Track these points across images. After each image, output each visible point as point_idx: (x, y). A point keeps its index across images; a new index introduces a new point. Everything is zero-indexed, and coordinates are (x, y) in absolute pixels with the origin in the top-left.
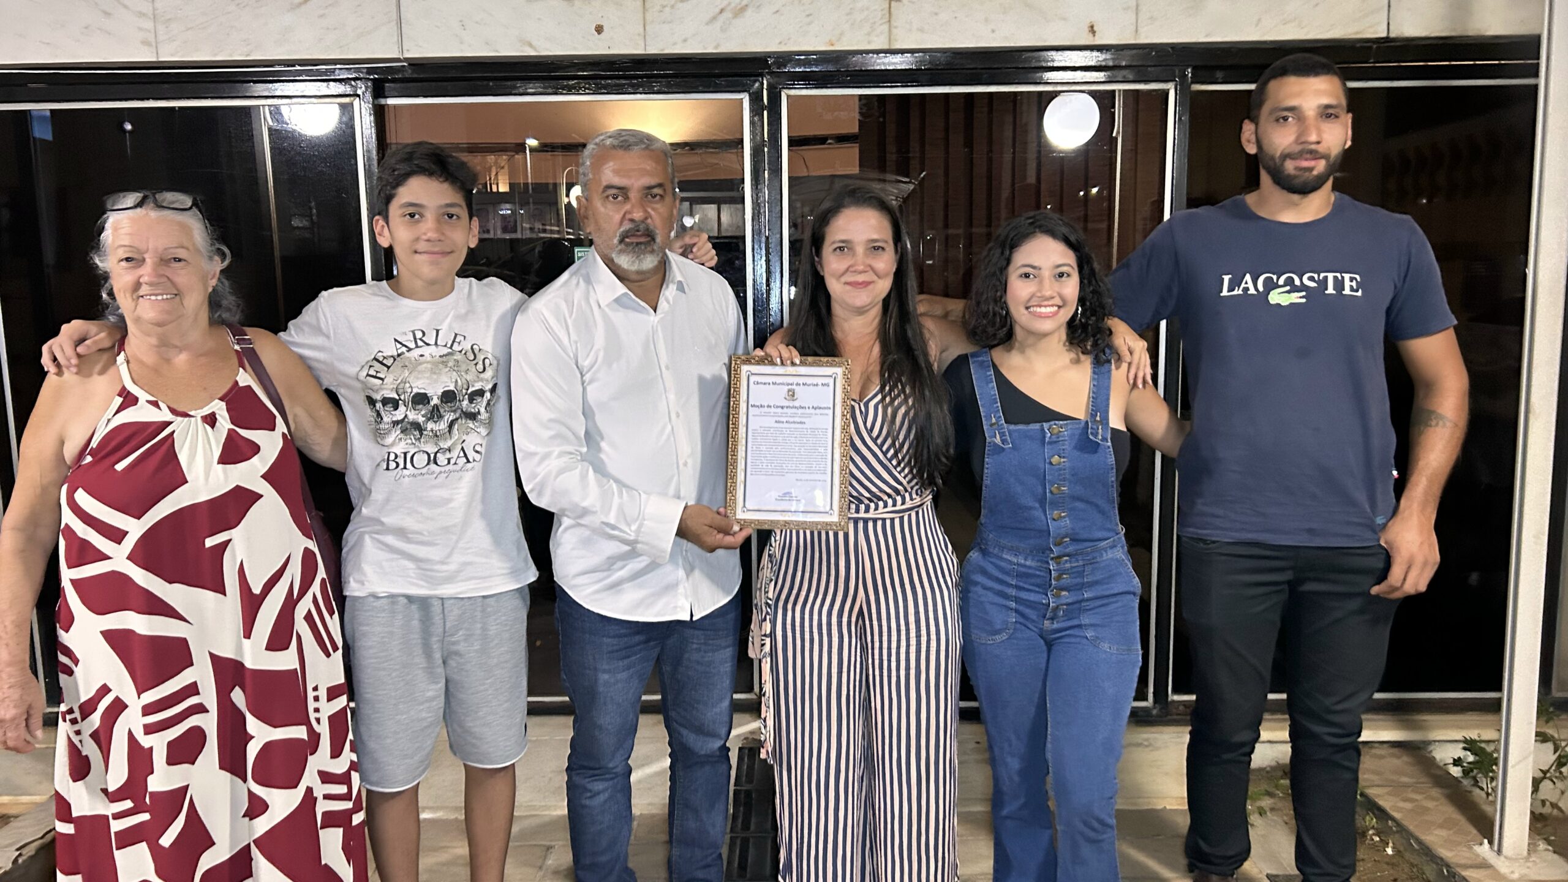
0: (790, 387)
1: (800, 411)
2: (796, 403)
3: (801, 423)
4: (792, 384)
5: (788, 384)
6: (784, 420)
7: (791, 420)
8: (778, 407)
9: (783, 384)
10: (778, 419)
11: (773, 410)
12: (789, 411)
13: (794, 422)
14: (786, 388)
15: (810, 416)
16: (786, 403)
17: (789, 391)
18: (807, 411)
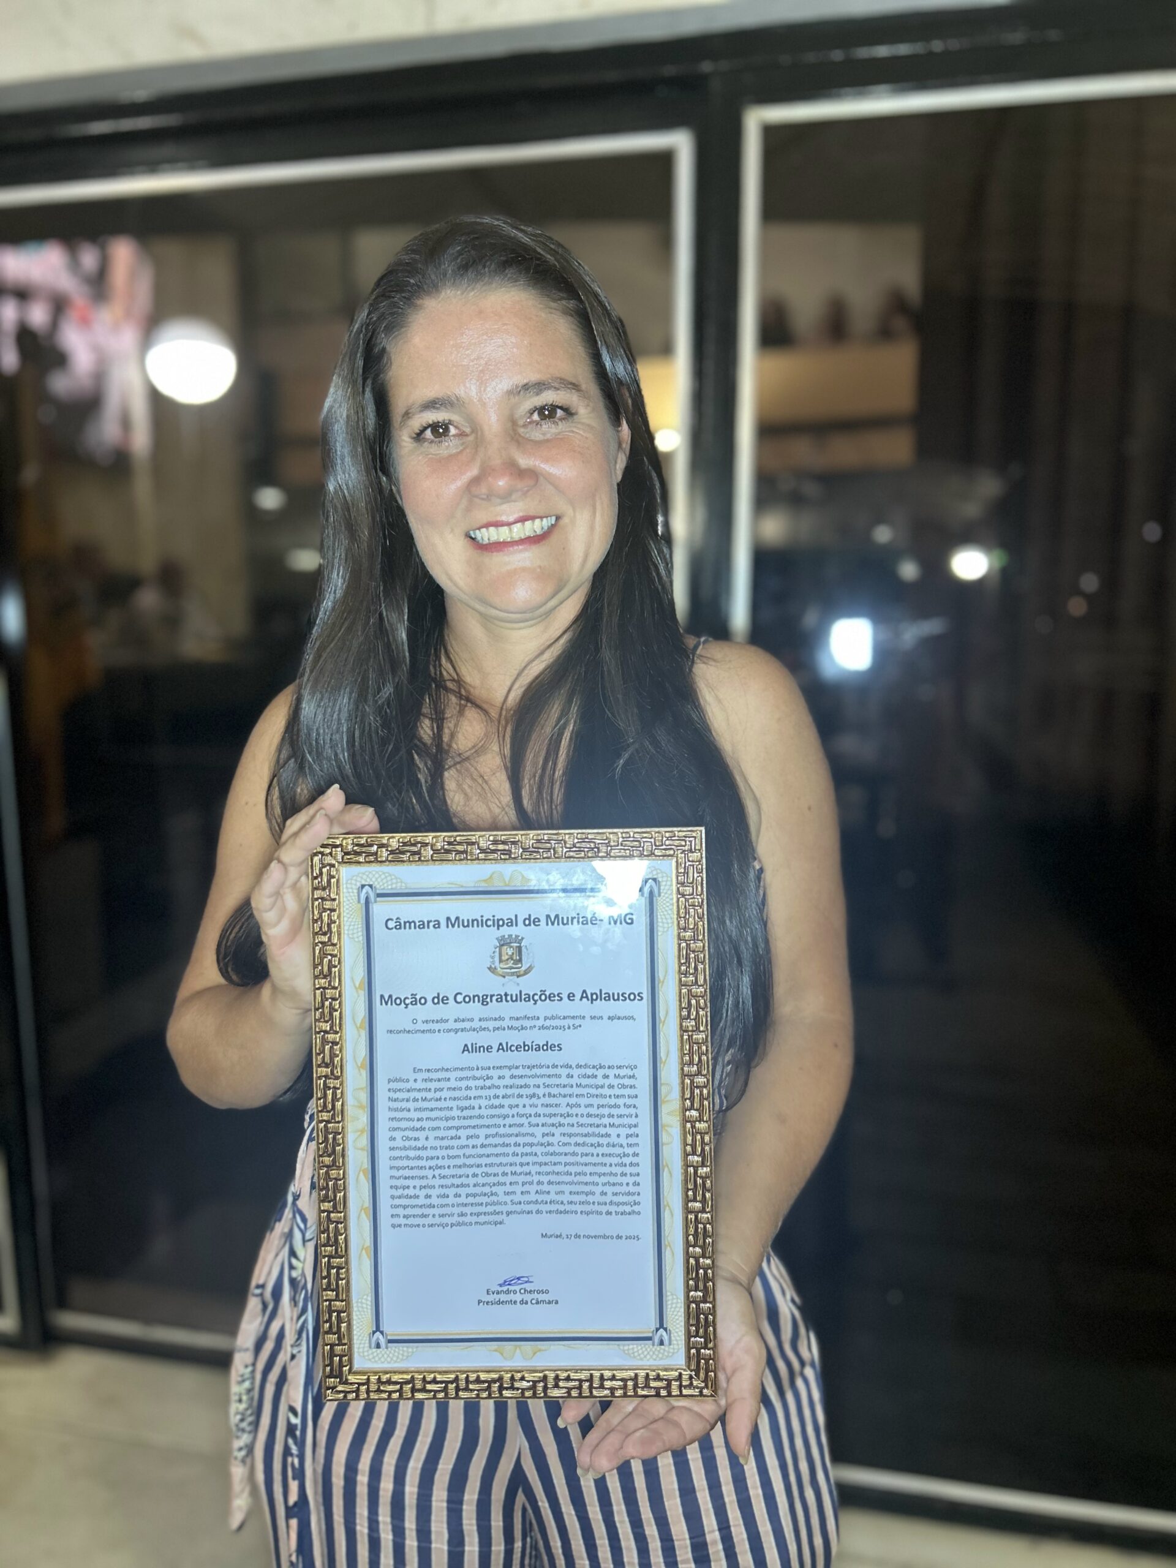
0: (505, 931)
1: (543, 1009)
2: (528, 984)
3: (548, 1047)
4: (511, 923)
5: (498, 924)
6: (492, 1039)
7: (515, 1039)
8: (469, 999)
9: (481, 923)
10: (470, 1038)
11: (451, 1011)
12: (508, 1009)
13: (525, 1047)
14: (492, 934)
15: (575, 1022)
16: (495, 985)
17: (503, 942)
18: (564, 1008)
